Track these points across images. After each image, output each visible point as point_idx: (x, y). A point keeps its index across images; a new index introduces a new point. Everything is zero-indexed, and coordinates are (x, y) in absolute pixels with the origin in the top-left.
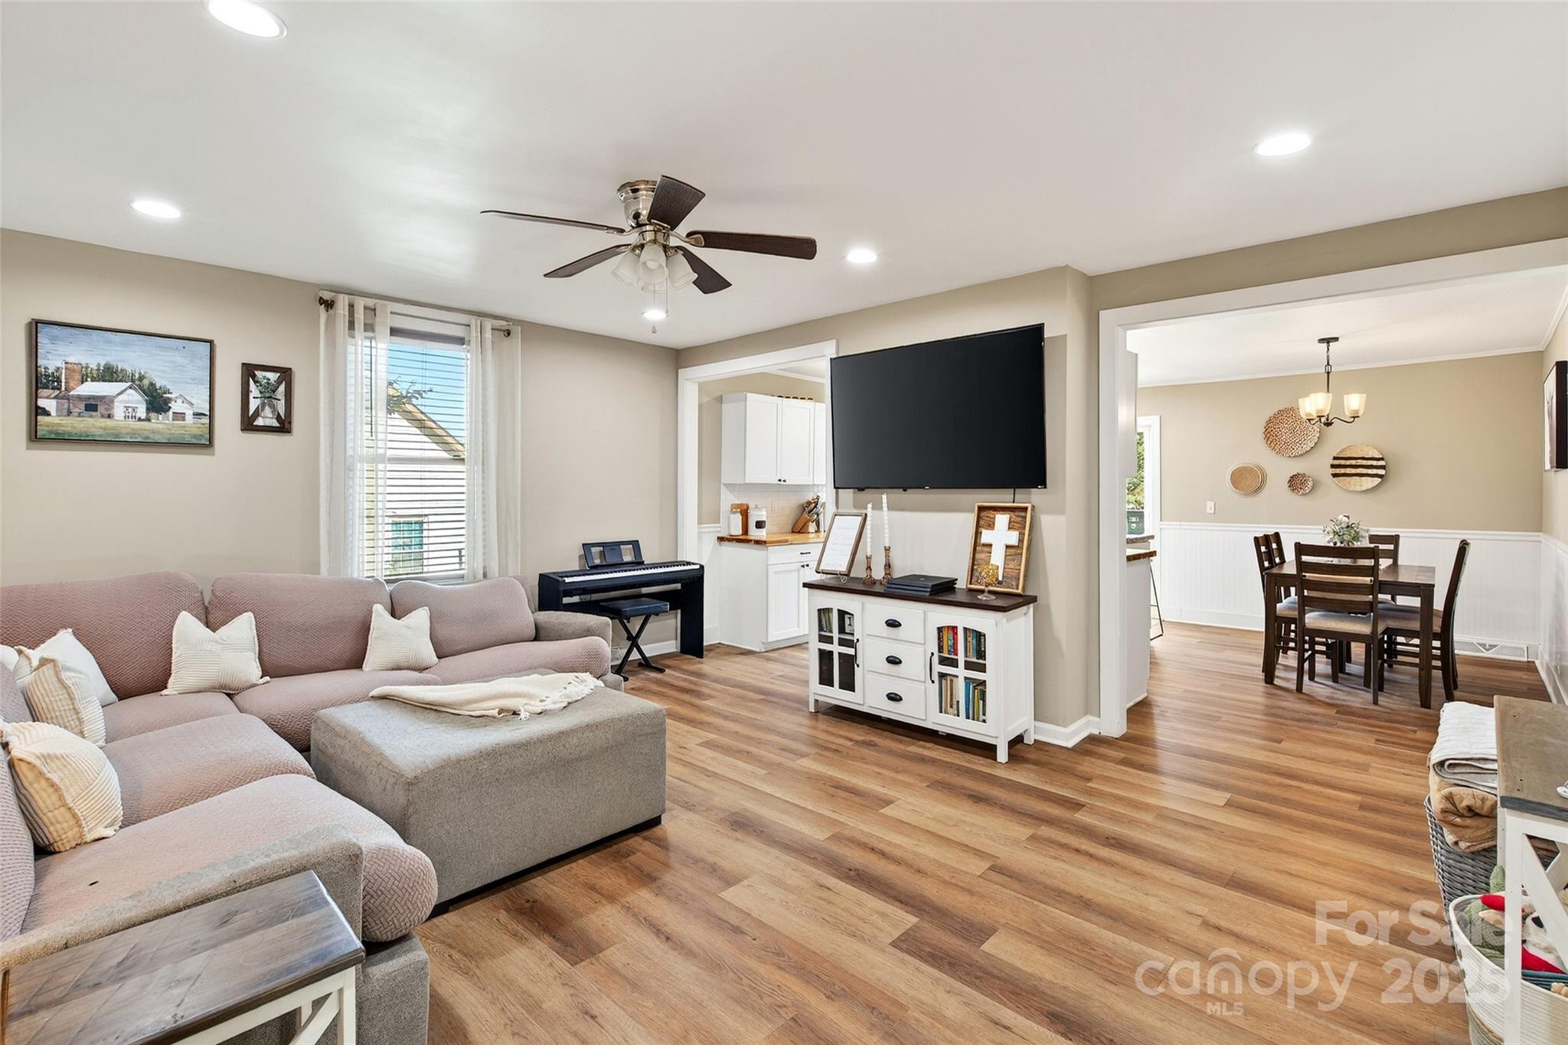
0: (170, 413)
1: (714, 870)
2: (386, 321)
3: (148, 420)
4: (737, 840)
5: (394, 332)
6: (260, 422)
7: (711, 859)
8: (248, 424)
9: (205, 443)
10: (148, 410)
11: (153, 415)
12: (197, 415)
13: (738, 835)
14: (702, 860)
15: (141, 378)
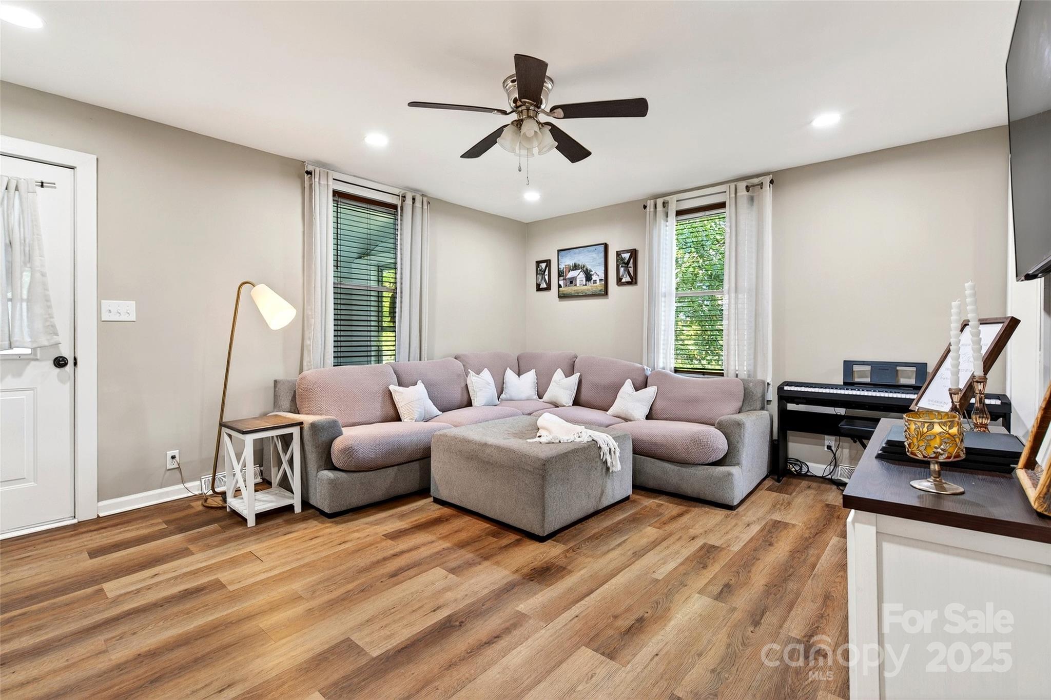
0: (592, 281)
2: (673, 208)
3: (586, 285)
5: (679, 213)
6: (623, 280)
8: (619, 281)
9: (605, 293)
10: (586, 281)
11: (587, 282)
12: (601, 280)
15: (584, 266)
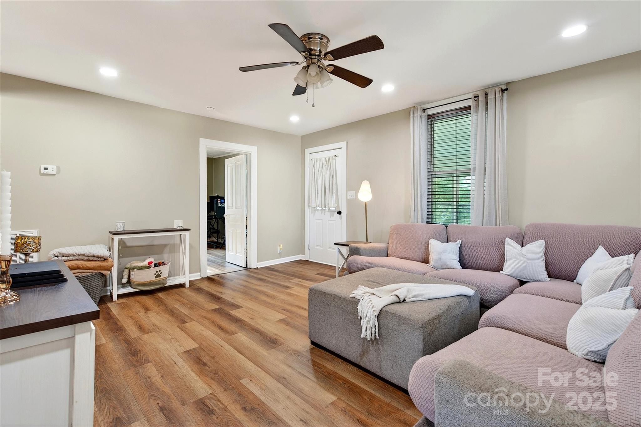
1: (288, 324)
4: (276, 335)
7: (288, 328)
13: (275, 337)
14: (292, 327)
